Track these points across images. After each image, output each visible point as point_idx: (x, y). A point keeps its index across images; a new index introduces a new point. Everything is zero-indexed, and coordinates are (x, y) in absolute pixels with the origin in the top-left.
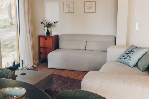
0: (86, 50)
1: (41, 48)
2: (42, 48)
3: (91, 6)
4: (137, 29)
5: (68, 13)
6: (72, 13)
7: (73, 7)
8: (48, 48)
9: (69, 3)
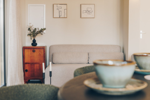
0: (88, 63)
1: (26, 63)
2: (28, 63)
3: (89, 9)
4: (141, 37)
5: (60, 17)
6: (64, 18)
7: (66, 10)
8: (36, 63)
9: (61, 5)
